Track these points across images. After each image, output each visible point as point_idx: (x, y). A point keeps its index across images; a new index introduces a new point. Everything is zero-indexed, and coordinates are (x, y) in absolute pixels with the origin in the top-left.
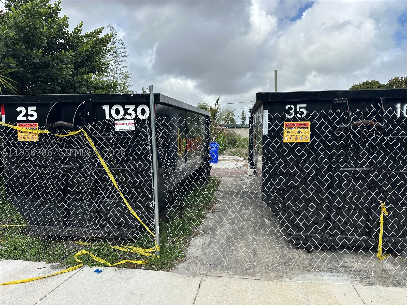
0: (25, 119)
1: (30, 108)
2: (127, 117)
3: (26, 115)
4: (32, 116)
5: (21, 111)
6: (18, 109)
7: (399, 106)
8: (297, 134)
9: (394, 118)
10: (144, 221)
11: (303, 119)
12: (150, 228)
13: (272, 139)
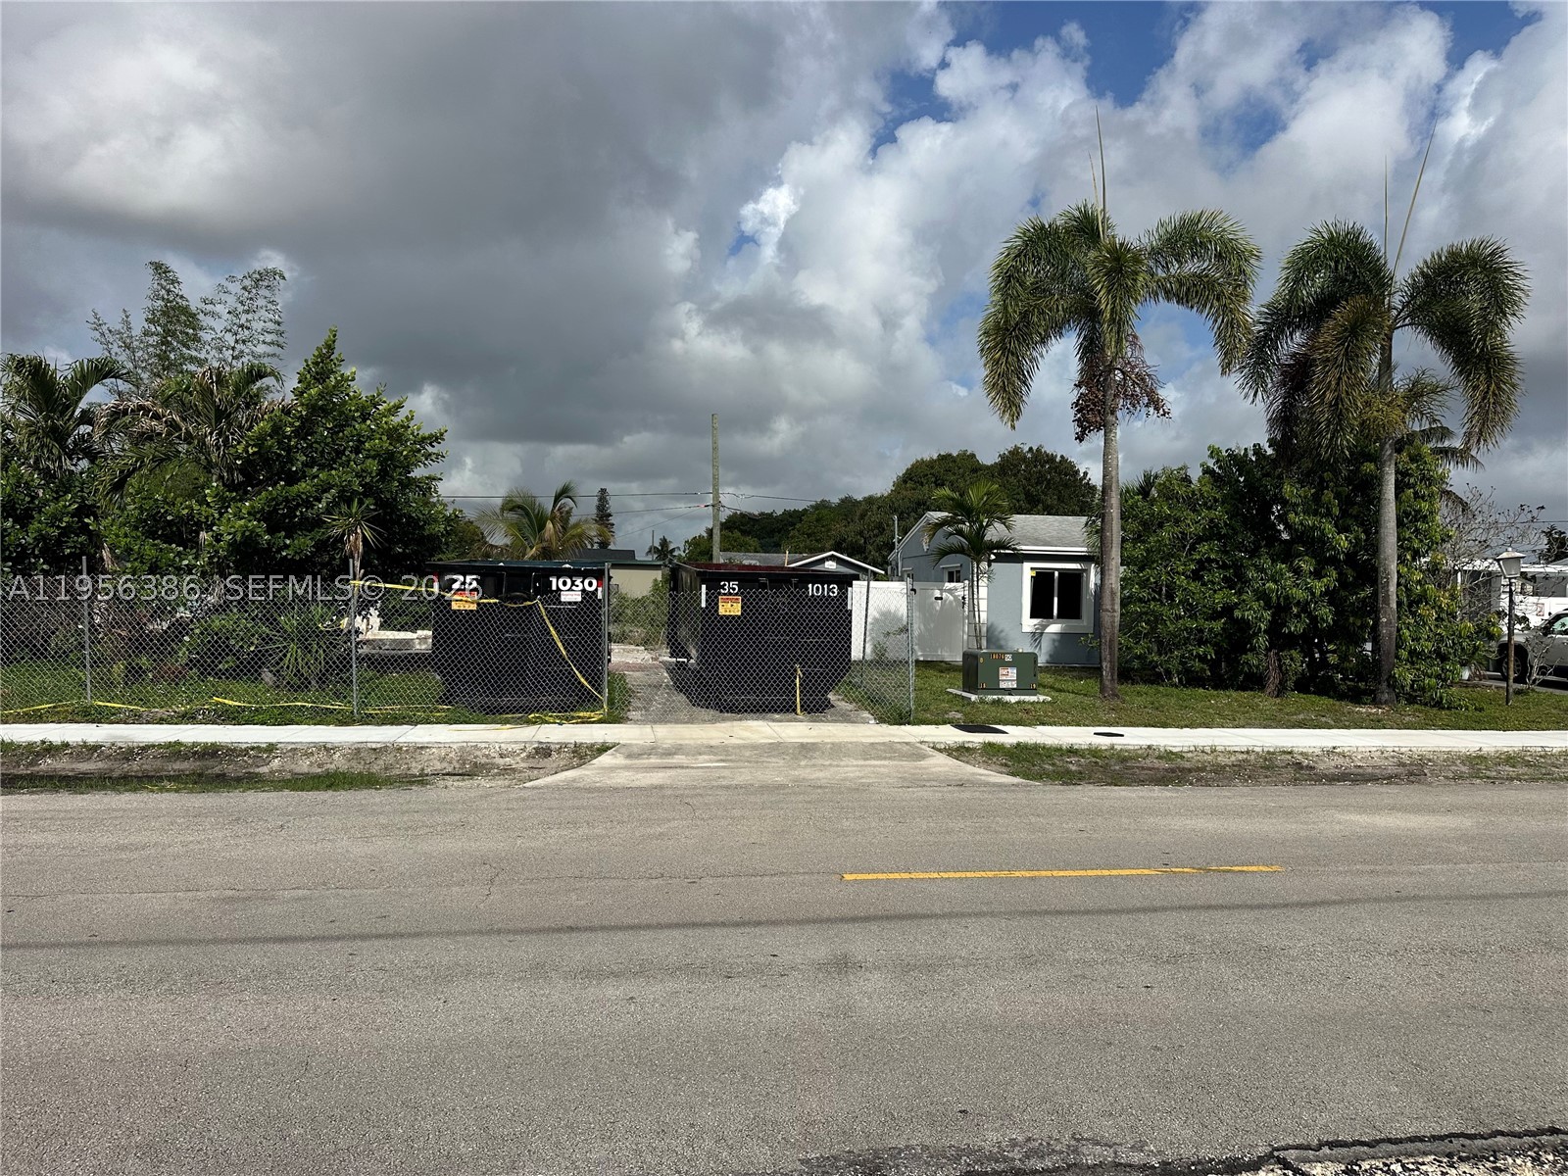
0: (462, 587)
2: (574, 588)
3: (464, 583)
4: (471, 584)
7: (810, 586)
8: (731, 608)
9: (807, 596)
10: (593, 686)
11: (736, 594)
12: (599, 693)
13: (710, 611)
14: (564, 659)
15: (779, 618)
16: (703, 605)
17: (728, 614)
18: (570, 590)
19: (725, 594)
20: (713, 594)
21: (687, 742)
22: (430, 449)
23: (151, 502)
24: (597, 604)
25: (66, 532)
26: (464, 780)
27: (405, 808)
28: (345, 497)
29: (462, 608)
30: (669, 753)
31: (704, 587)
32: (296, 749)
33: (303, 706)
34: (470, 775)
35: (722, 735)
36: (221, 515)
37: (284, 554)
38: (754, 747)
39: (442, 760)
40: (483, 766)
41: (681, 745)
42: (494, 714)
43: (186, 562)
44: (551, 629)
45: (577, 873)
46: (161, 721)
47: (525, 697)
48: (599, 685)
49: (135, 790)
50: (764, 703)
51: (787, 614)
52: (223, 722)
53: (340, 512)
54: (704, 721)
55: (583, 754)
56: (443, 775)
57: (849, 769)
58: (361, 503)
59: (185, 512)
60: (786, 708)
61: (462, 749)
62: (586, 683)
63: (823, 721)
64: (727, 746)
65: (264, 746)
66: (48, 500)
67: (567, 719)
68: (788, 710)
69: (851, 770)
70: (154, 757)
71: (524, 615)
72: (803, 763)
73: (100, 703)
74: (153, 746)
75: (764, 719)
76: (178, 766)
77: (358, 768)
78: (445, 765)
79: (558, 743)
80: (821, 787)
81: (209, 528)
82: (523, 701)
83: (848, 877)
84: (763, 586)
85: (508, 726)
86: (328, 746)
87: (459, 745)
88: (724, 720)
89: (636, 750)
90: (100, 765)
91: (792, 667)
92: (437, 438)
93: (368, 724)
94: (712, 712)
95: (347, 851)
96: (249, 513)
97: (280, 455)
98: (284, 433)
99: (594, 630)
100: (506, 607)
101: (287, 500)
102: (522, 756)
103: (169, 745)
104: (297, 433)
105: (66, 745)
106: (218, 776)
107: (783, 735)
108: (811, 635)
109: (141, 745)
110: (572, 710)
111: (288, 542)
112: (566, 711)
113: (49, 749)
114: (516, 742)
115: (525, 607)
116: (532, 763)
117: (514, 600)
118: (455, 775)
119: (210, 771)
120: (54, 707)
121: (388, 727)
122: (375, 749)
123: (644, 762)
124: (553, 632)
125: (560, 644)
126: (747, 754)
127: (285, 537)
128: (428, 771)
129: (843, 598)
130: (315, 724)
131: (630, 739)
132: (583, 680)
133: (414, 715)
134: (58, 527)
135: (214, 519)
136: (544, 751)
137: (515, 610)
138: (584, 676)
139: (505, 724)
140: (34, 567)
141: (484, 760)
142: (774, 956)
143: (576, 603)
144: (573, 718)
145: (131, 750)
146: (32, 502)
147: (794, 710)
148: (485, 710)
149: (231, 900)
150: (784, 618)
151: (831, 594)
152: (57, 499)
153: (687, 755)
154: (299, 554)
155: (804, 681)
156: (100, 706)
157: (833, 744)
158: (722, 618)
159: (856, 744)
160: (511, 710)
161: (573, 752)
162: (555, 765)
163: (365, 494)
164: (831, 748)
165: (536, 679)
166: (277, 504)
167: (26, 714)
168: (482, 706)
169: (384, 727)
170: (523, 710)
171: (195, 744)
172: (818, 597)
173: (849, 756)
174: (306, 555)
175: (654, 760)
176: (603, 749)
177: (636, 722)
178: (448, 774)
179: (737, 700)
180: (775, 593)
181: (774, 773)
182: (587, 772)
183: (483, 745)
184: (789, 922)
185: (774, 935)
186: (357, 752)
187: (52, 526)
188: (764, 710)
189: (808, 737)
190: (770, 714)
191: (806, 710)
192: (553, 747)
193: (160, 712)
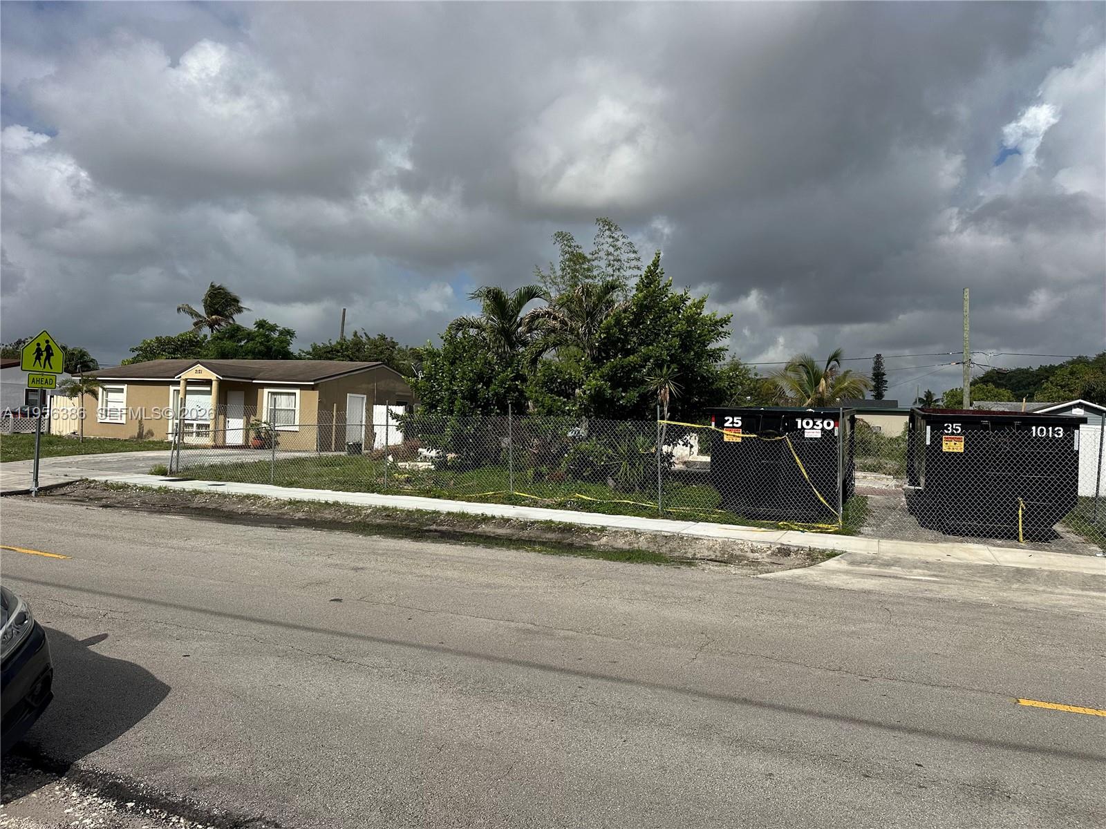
0: (731, 425)
1: (735, 418)
2: (815, 427)
3: (733, 423)
4: (737, 423)
5: (728, 420)
6: (726, 418)
7: (1034, 428)
8: (954, 445)
9: (1029, 437)
10: (830, 504)
11: (959, 434)
12: (835, 510)
13: (933, 448)
14: (806, 482)
15: (1000, 455)
16: (928, 443)
17: (951, 451)
18: (812, 428)
19: (947, 434)
20: (936, 433)
21: (906, 556)
22: (721, 329)
23: (550, 371)
24: (833, 440)
25: (509, 390)
26: (720, 566)
27: (667, 581)
28: (659, 365)
29: (731, 441)
30: (888, 564)
31: (928, 428)
32: (617, 532)
33: (628, 503)
34: (726, 562)
35: (939, 553)
36: (587, 377)
37: (621, 402)
38: (968, 567)
39: (709, 549)
40: (737, 557)
41: (899, 558)
42: (753, 519)
43: (567, 408)
44: (797, 458)
45: (769, 654)
46: (548, 507)
47: (777, 508)
48: (835, 504)
49: (517, 549)
50: (985, 529)
51: (1009, 452)
52: (582, 510)
53: (655, 374)
54: (927, 540)
55: (814, 557)
56: (708, 560)
57: (1063, 597)
58: (669, 367)
59: (567, 377)
60: (1009, 536)
61: (724, 542)
62: (824, 502)
63: (1046, 550)
64: (942, 563)
65: (599, 527)
66: (500, 372)
67: (809, 528)
68: (1009, 537)
69: (1065, 598)
70: (537, 529)
71: (776, 446)
72: (1015, 586)
73: (517, 493)
74: (538, 522)
75: (985, 543)
76: (550, 536)
77: (653, 548)
78: (711, 553)
79: (796, 546)
80: (1025, 610)
81: (580, 387)
82: (774, 512)
83: (1023, 702)
84: (986, 428)
85: (763, 529)
86: (637, 531)
87: (722, 539)
88: (946, 541)
89: (859, 559)
90: (508, 531)
91: (1014, 499)
92: (726, 321)
93: (667, 519)
94: (936, 533)
95: (614, 608)
96: (600, 376)
97: (621, 338)
98: (623, 323)
99: (831, 460)
100: (762, 440)
101: (622, 367)
102: (768, 553)
103: (546, 522)
104: (631, 323)
105: (493, 517)
106: (569, 544)
107: (1001, 559)
108: (1033, 472)
109: (532, 520)
110: (813, 522)
111: (624, 394)
112: (808, 522)
113: (485, 519)
114: (764, 542)
115: (776, 441)
116: (774, 559)
117: (768, 435)
118: (716, 561)
119: (565, 541)
120: (495, 494)
121: (680, 522)
122: (666, 537)
123: (864, 569)
124: (798, 461)
125: (803, 470)
126: (961, 572)
127: (622, 392)
128: (698, 556)
129: (1069, 440)
130: (634, 516)
131: (856, 549)
132: (821, 499)
133: (698, 515)
134: (504, 388)
135: (583, 380)
136: (785, 551)
137: (769, 443)
138: (822, 496)
139: (761, 527)
140: (492, 411)
141: (739, 553)
142: (919, 765)
143: (816, 439)
144: (814, 528)
145: (526, 523)
146: (491, 373)
147: (1016, 538)
148: (747, 516)
149: (528, 631)
150: (1006, 455)
151: (1056, 436)
152: (504, 371)
153: (903, 567)
154: (629, 402)
155: (1026, 513)
156: (516, 495)
157: (1051, 572)
158: (944, 454)
159: (1076, 574)
160: (766, 518)
161: (808, 555)
162: (791, 563)
163: (672, 362)
164: (1047, 576)
165: (785, 496)
166: (616, 370)
167: (481, 497)
168: (745, 513)
169: (677, 522)
170: (775, 519)
171: (560, 523)
172: (1041, 438)
173: (1066, 585)
174: (634, 403)
175: (872, 569)
176: (832, 554)
177: (866, 536)
178: (711, 560)
179: (958, 525)
180: (997, 434)
181: (983, 592)
182: (812, 572)
183: (740, 542)
184: (945, 736)
185: (925, 745)
186: (655, 537)
187: (501, 387)
188: (985, 536)
189: (1026, 564)
190: (991, 539)
191: (1028, 538)
192: (792, 548)
193: (548, 501)
